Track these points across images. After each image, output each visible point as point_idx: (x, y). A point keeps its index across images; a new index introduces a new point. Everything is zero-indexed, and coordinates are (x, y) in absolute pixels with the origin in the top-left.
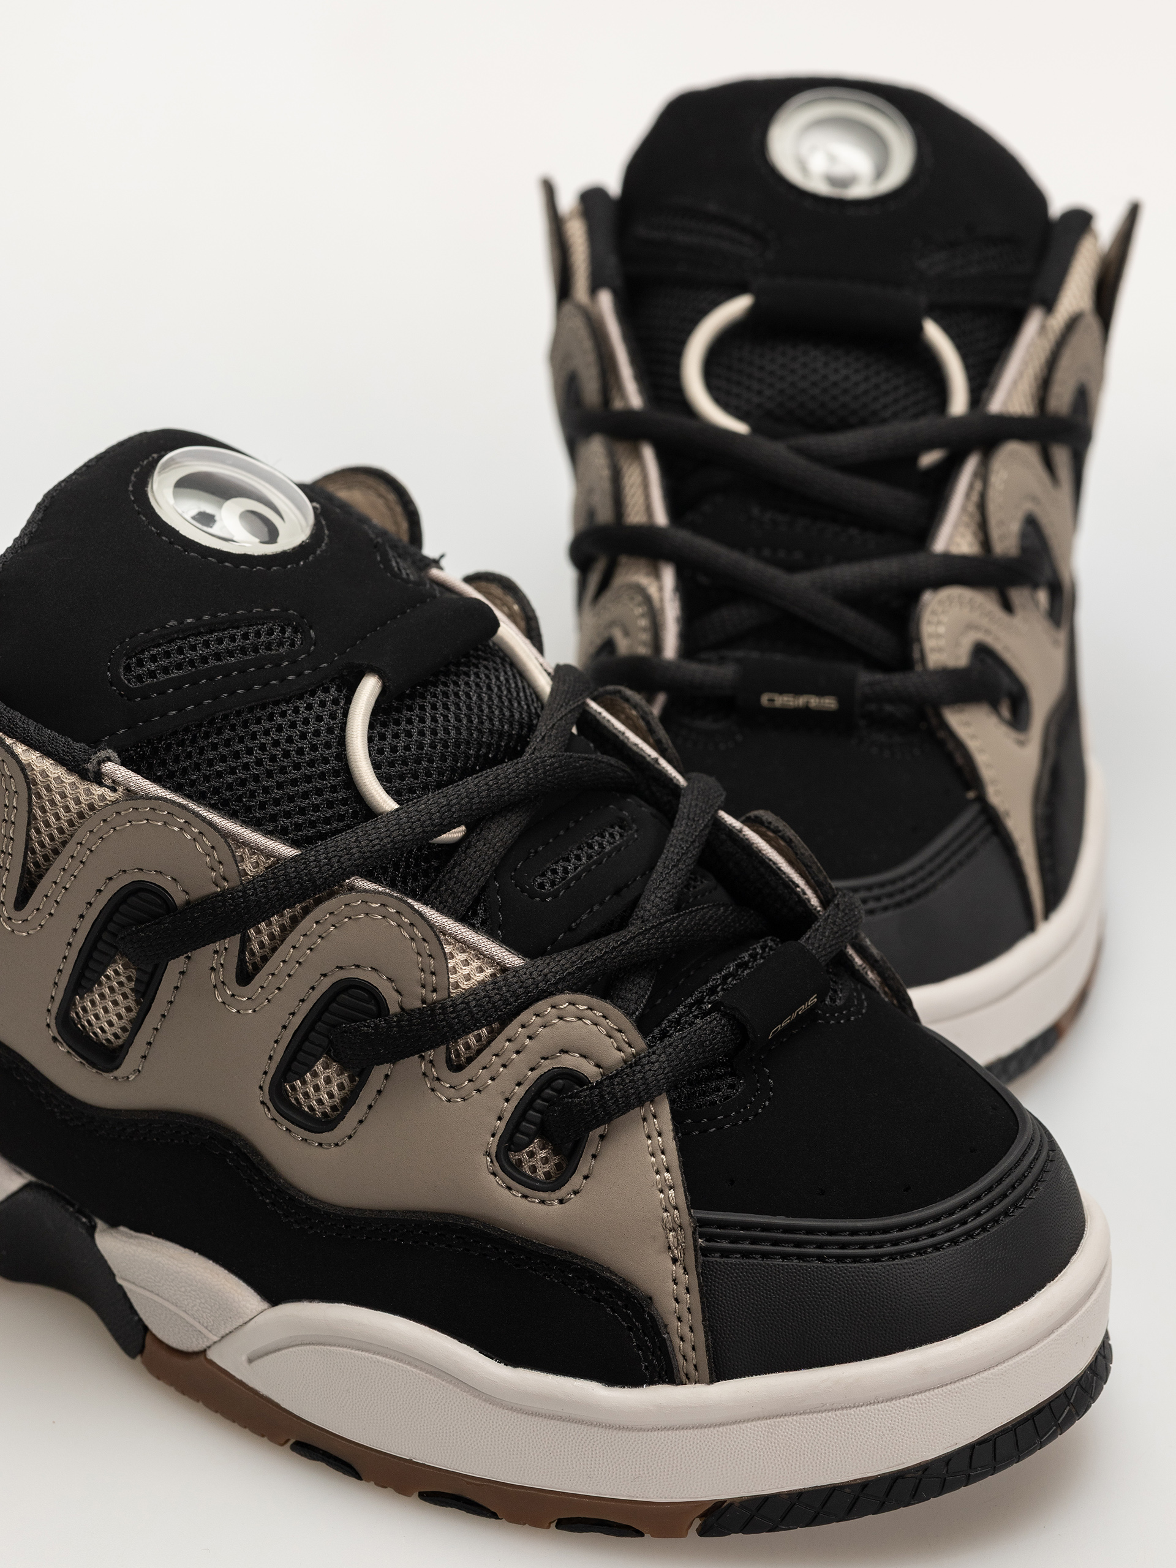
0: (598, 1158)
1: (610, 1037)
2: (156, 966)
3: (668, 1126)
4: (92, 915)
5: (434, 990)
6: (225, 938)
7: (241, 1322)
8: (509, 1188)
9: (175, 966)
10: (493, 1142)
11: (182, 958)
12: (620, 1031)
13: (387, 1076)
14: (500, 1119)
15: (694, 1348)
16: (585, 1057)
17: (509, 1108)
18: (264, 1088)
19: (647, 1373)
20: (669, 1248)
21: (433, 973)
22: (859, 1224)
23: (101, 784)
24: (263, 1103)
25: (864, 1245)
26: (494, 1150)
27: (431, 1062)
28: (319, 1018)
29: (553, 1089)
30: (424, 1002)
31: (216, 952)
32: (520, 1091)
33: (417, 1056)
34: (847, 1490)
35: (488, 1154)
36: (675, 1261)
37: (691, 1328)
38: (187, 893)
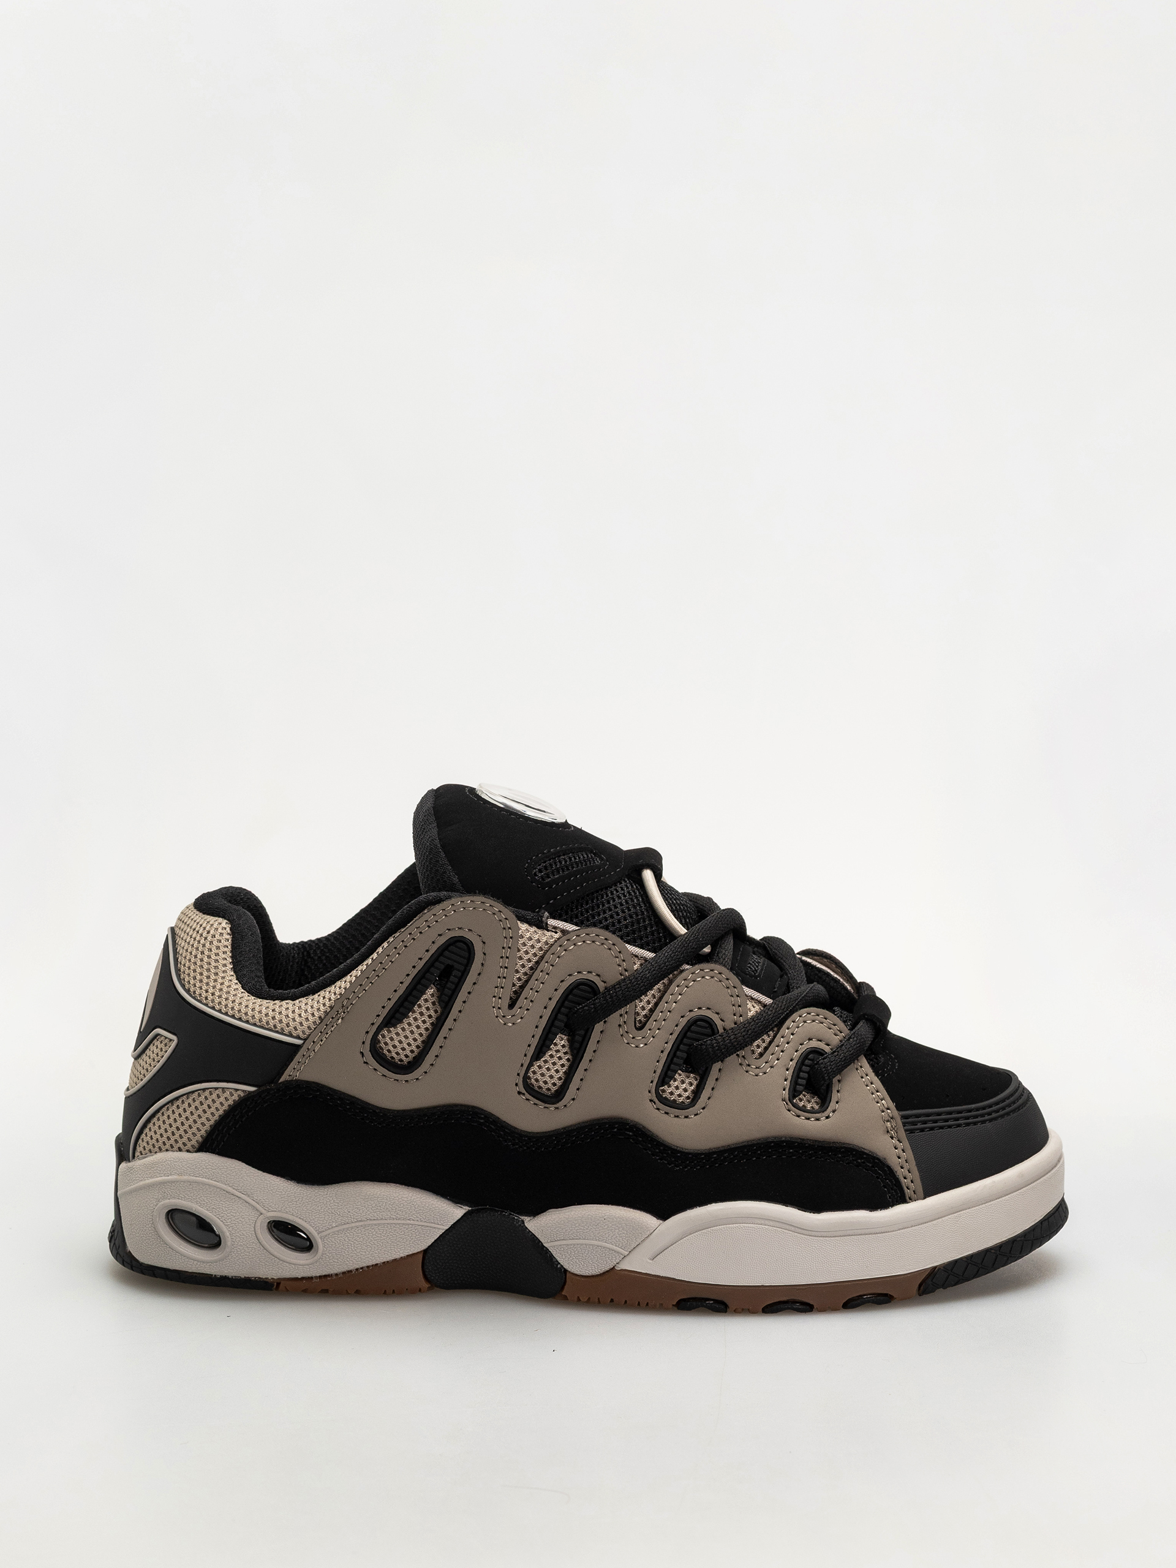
0: (841, 1091)
1: (830, 1029)
2: (588, 1029)
3: (869, 1070)
4: (552, 1004)
5: (741, 1016)
6: (626, 1005)
7: (648, 1233)
8: (799, 1116)
9: (599, 1027)
10: (786, 1094)
11: (602, 1022)
12: (835, 1025)
13: (720, 1070)
14: (786, 1080)
15: (912, 1182)
16: (820, 1041)
17: (789, 1074)
18: (651, 1092)
19: (890, 1200)
20: (888, 1132)
21: (739, 1006)
22: (973, 1106)
23: (548, 931)
24: (651, 1101)
25: (976, 1117)
26: (787, 1097)
27: (743, 1057)
28: (681, 1042)
29: (809, 1060)
30: (735, 1023)
31: (621, 1015)
32: (792, 1064)
33: (735, 1055)
34: (993, 1251)
35: (783, 1100)
36: (892, 1138)
37: (908, 1171)
38: (605, 982)
